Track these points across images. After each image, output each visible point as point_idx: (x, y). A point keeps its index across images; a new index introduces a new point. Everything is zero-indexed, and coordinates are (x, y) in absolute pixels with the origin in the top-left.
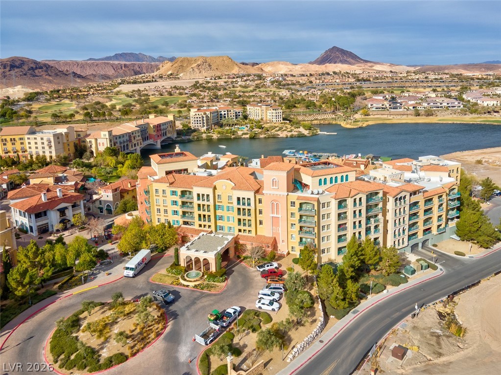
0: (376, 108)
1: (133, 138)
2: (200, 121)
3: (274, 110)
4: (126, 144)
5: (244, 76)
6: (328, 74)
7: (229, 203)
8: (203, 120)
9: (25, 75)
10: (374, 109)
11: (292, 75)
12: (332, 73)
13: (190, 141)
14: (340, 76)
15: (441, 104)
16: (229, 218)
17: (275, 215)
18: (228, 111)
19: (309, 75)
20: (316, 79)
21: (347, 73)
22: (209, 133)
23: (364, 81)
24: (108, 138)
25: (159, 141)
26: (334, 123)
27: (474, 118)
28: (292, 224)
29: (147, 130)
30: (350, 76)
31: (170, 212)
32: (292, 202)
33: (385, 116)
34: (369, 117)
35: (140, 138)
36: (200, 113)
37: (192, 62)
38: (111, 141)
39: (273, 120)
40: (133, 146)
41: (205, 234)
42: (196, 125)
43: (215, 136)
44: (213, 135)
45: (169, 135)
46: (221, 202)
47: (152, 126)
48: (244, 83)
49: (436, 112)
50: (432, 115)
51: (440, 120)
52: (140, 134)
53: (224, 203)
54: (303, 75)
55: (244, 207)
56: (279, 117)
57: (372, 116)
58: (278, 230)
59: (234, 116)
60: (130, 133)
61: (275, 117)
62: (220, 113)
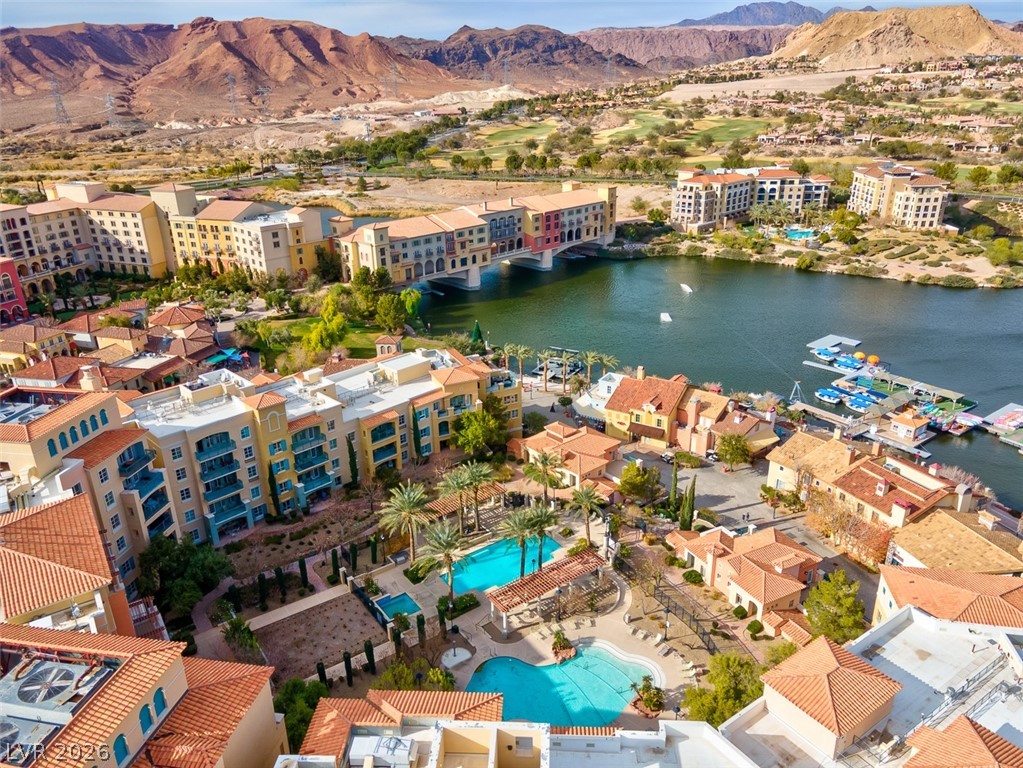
1: (458, 247)
2: (689, 205)
3: (916, 189)
4: (435, 259)
5: (992, 64)
8: (698, 204)
9: (536, 61)
18: (783, 182)
22: (703, 239)
24: (374, 245)
25: (549, 254)
29: (519, 225)
35: (485, 244)
37: (868, 24)
38: (382, 252)
40: (458, 263)
42: (679, 214)
43: (712, 251)
44: (709, 246)
45: (586, 238)
47: (530, 214)
48: (978, 83)
52: (486, 235)
56: (930, 212)
59: (799, 197)
60: (452, 232)
61: (914, 212)
62: (760, 187)
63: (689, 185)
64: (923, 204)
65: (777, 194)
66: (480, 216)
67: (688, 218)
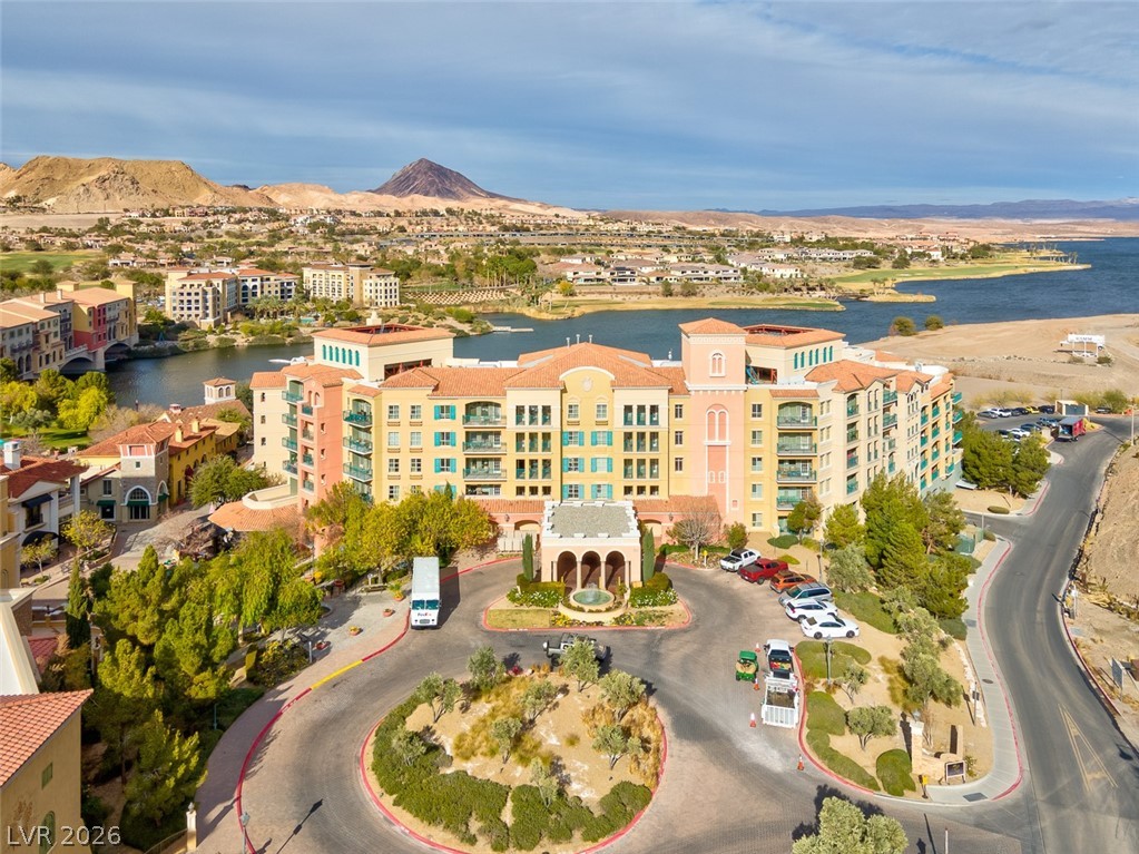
0: (585, 280)
1: (43, 339)
2: (197, 301)
3: (379, 276)
4: (24, 355)
5: (233, 212)
6: (436, 213)
7: (598, 423)
8: (205, 300)
10: (581, 282)
11: (353, 213)
12: (443, 212)
13: (176, 352)
14: (462, 218)
15: (705, 273)
16: (594, 461)
17: (717, 442)
18: (262, 280)
19: (392, 214)
20: (410, 224)
21: (476, 214)
22: (225, 332)
23: (518, 231)
25: (101, 352)
26: (506, 310)
27: (770, 300)
28: (754, 459)
29: (72, 320)
30: (484, 221)
31: (428, 466)
32: (754, 406)
33: (608, 297)
34: (575, 298)
35: (58, 339)
36: (196, 283)
37: (82, 171)
39: (379, 300)
40: (43, 362)
41: (556, 505)
42: (186, 312)
43: (241, 341)
44: (234, 336)
45: (122, 337)
46: (578, 423)
47: (85, 309)
48: (237, 227)
49: (701, 287)
50: (694, 294)
51: (713, 304)
52: (58, 329)
53: (587, 425)
54: (380, 214)
55: (641, 429)
56: (393, 294)
57: (580, 297)
58: (722, 478)
59: (277, 292)
60: (36, 323)
61: (383, 294)
62: (242, 285)
63: (188, 283)
64: (388, 288)
65: (259, 291)
66: (46, 308)
67: (197, 316)
